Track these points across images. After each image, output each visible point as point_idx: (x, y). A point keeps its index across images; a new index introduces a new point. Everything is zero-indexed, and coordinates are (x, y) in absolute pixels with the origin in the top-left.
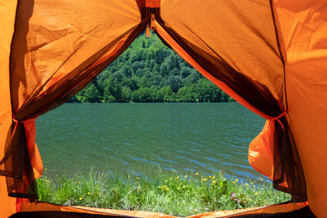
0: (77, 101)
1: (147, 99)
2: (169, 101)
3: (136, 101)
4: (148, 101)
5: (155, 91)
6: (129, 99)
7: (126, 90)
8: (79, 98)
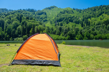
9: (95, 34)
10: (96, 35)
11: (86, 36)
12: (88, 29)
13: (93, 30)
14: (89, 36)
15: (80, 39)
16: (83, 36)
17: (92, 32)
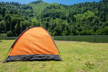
0: (62, 35)
1: (85, 34)
2: (93, 35)
3: (81, 35)
4: (85, 35)
5: (88, 31)
6: (79, 34)
7: (77, 31)
8: (63, 34)
9: (80, 30)
10: (82, 30)
11: (72, 31)
12: (74, 26)
13: (79, 26)
14: (75, 32)
15: (66, 35)
16: (70, 32)
17: (78, 28)
